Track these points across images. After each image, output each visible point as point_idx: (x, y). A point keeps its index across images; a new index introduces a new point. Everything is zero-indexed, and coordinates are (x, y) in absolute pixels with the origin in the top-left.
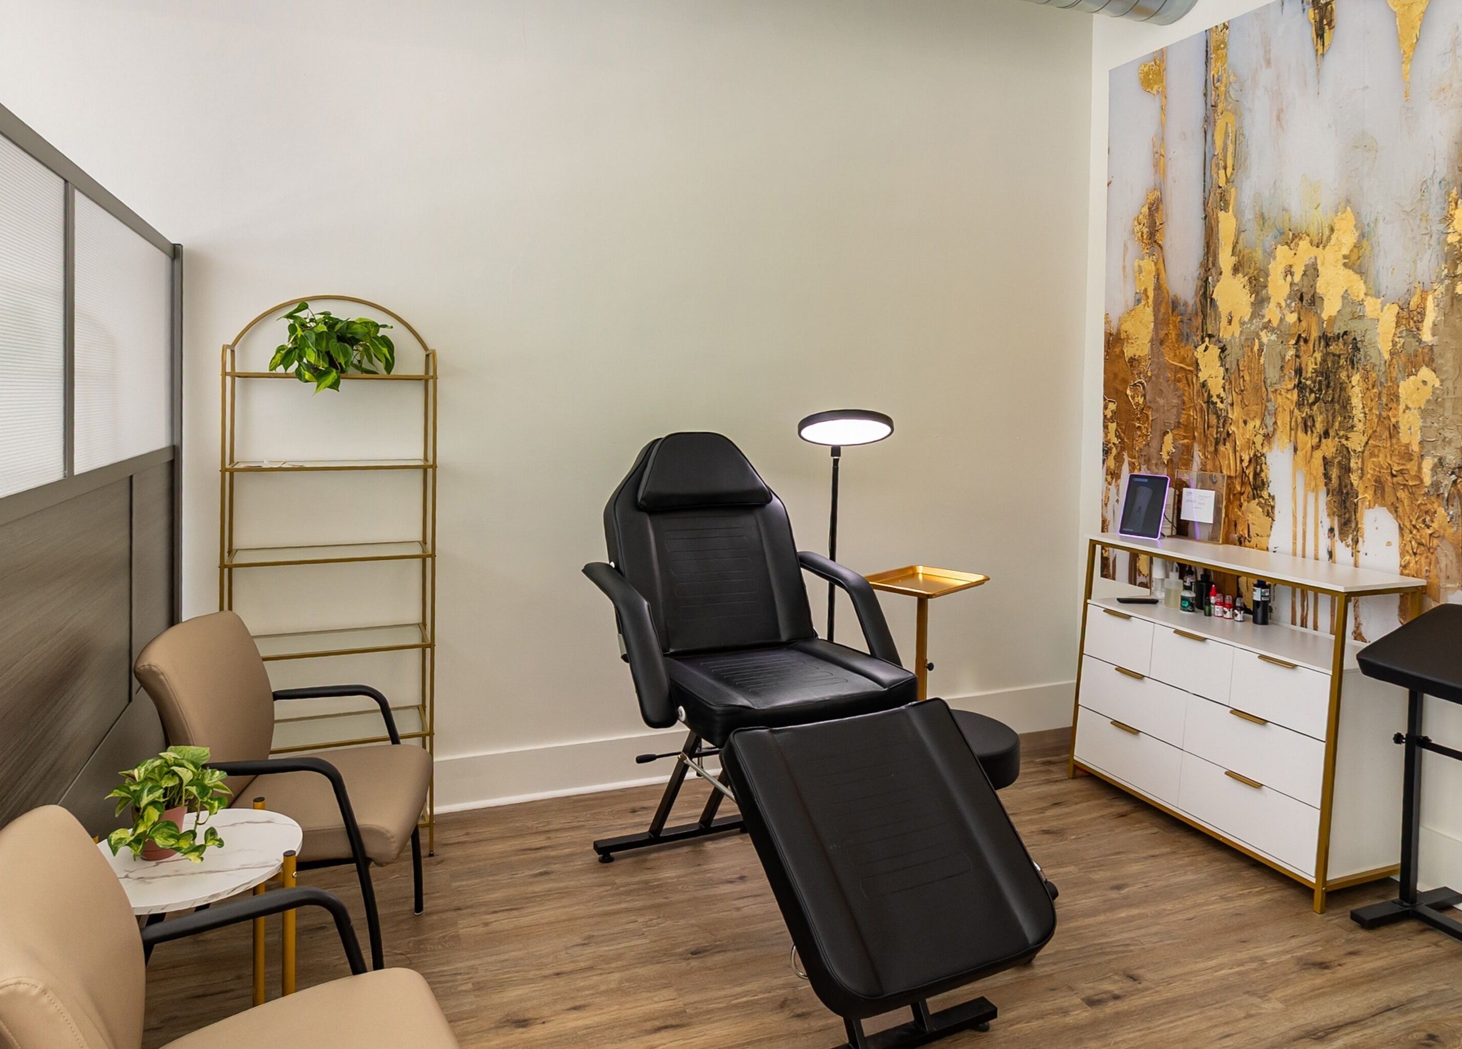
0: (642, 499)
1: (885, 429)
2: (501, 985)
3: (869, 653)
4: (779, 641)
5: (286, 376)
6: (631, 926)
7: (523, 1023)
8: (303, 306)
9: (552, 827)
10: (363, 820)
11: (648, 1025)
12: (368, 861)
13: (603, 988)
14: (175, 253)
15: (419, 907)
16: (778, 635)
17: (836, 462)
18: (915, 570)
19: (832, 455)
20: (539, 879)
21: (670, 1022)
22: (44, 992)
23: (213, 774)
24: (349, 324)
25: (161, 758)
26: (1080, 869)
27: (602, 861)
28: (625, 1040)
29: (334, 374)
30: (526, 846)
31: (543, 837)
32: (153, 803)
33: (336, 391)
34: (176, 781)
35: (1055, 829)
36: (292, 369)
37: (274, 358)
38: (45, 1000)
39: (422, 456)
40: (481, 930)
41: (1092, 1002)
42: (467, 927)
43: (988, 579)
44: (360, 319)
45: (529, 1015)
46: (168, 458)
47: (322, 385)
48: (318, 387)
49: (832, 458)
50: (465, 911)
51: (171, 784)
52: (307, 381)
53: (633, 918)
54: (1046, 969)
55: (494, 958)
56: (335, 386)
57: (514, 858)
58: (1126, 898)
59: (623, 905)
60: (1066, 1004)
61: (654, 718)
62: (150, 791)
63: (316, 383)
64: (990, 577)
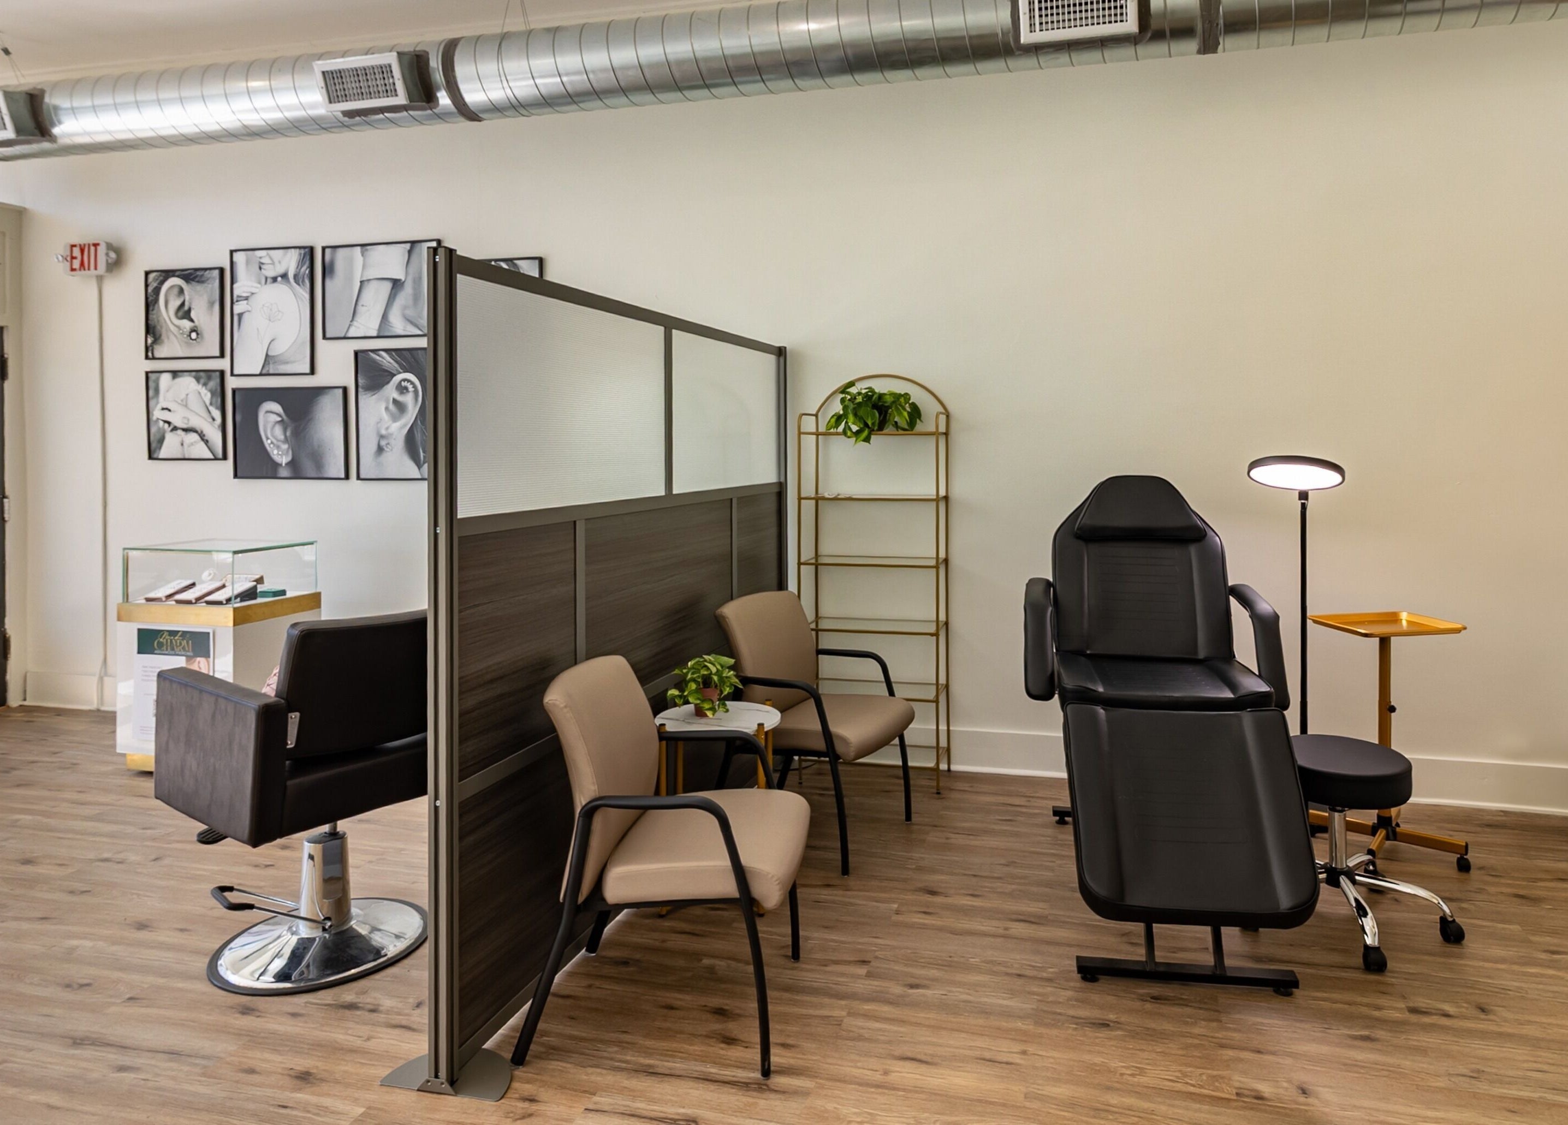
0: (1078, 529)
1: (1335, 478)
2: (933, 871)
3: (1257, 673)
4: (1196, 657)
5: (837, 434)
6: (1051, 864)
7: (933, 893)
8: (852, 384)
9: (1037, 795)
10: (834, 728)
11: (1014, 917)
12: (838, 757)
13: (999, 890)
14: (780, 352)
15: (908, 817)
16: (1196, 652)
17: (1304, 507)
18: (1399, 616)
19: (1300, 499)
20: (1000, 822)
21: (1032, 919)
22: (566, 707)
23: (729, 672)
24: (881, 396)
25: (703, 658)
26: (1524, 930)
27: (1058, 822)
28: (993, 919)
29: (866, 433)
30: (1008, 802)
31: (1025, 799)
32: (694, 680)
33: (867, 444)
34: (709, 672)
35: (1533, 896)
36: (841, 429)
37: (829, 422)
38: (565, 710)
39: (934, 492)
40: (944, 841)
41: (1414, 1011)
42: (933, 837)
43: (1465, 628)
44: (889, 391)
45: (940, 890)
46: (776, 490)
47: (859, 440)
48: (856, 441)
49: (1300, 502)
50: (939, 828)
51: (706, 673)
52: (849, 437)
53: (1054, 860)
54: (1393, 980)
55: (940, 857)
56: (867, 440)
57: (994, 807)
58: (1556, 961)
59: (1052, 851)
60: (1386, 1004)
61: (1033, 692)
62: (693, 674)
63: (854, 439)
64: (1467, 626)
